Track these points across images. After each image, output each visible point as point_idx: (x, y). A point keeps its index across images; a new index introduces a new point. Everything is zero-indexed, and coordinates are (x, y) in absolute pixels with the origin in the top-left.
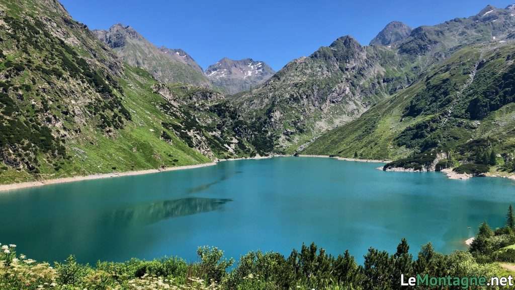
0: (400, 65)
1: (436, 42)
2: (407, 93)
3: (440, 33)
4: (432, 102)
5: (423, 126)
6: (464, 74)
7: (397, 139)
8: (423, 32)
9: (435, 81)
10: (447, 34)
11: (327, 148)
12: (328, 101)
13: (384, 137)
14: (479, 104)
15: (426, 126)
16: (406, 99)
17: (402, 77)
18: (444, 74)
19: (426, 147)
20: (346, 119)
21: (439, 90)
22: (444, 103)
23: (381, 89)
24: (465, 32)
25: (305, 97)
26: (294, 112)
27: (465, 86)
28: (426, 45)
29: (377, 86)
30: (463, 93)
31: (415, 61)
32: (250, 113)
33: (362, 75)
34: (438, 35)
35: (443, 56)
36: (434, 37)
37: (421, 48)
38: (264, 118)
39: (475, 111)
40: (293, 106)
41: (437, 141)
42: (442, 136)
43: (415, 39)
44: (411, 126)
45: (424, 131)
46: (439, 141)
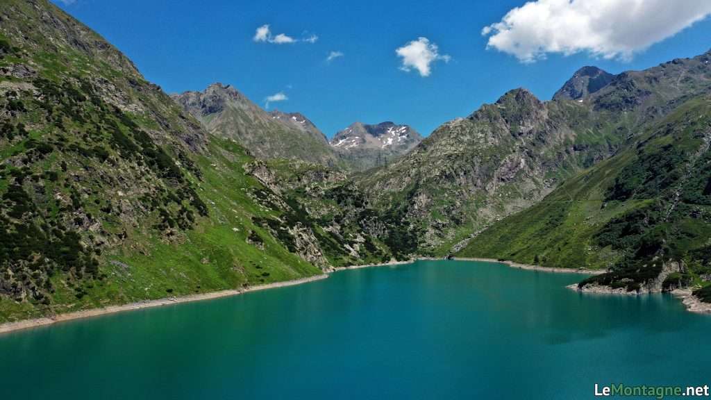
0: (598, 126)
1: (648, 93)
2: (609, 165)
3: (653, 79)
4: (648, 179)
5: (637, 216)
6: (695, 137)
7: (598, 235)
8: (628, 79)
9: (651, 148)
10: (664, 81)
11: (494, 248)
12: (495, 179)
13: (577, 233)
15: (642, 217)
16: (608, 175)
17: (601, 143)
18: (663, 139)
19: (647, 249)
20: (523, 204)
21: (658, 161)
22: (668, 181)
23: (572, 160)
24: (691, 78)
25: (462, 174)
26: (446, 195)
27: (698, 155)
28: (634, 97)
29: (566, 157)
30: (696, 165)
31: (620, 120)
32: (385, 197)
33: (543, 142)
34: (651, 82)
35: (660, 112)
36: (645, 86)
37: (627, 101)
38: (403, 204)
40: (445, 187)
41: (659, 241)
42: (668, 232)
43: (618, 88)
44: (618, 217)
45: (639, 224)
46: (664, 241)
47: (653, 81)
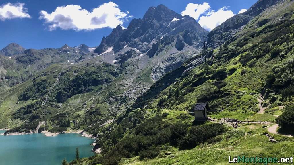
0: (17, 69)
1: (39, 59)
2: (21, 86)
3: (41, 54)
4: (36, 92)
5: (31, 106)
6: (54, 78)
7: (14, 114)
8: (32, 52)
9: (38, 80)
10: (45, 55)
13: (5, 114)
14: (62, 94)
15: (33, 107)
16: (20, 90)
17: (18, 76)
18: (43, 77)
19: (33, 118)
21: (41, 85)
22: (43, 93)
23: (4, 83)
24: (55, 56)
27: (55, 84)
28: (33, 60)
29: (1, 81)
30: (54, 88)
31: (27, 68)
35: (43, 67)
36: (38, 56)
37: (30, 61)
39: (60, 98)
41: (39, 115)
42: (42, 112)
43: (27, 55)
44: (23, 106)
45: (32, 109)
46: (41, 115)
47: (41, 55)
